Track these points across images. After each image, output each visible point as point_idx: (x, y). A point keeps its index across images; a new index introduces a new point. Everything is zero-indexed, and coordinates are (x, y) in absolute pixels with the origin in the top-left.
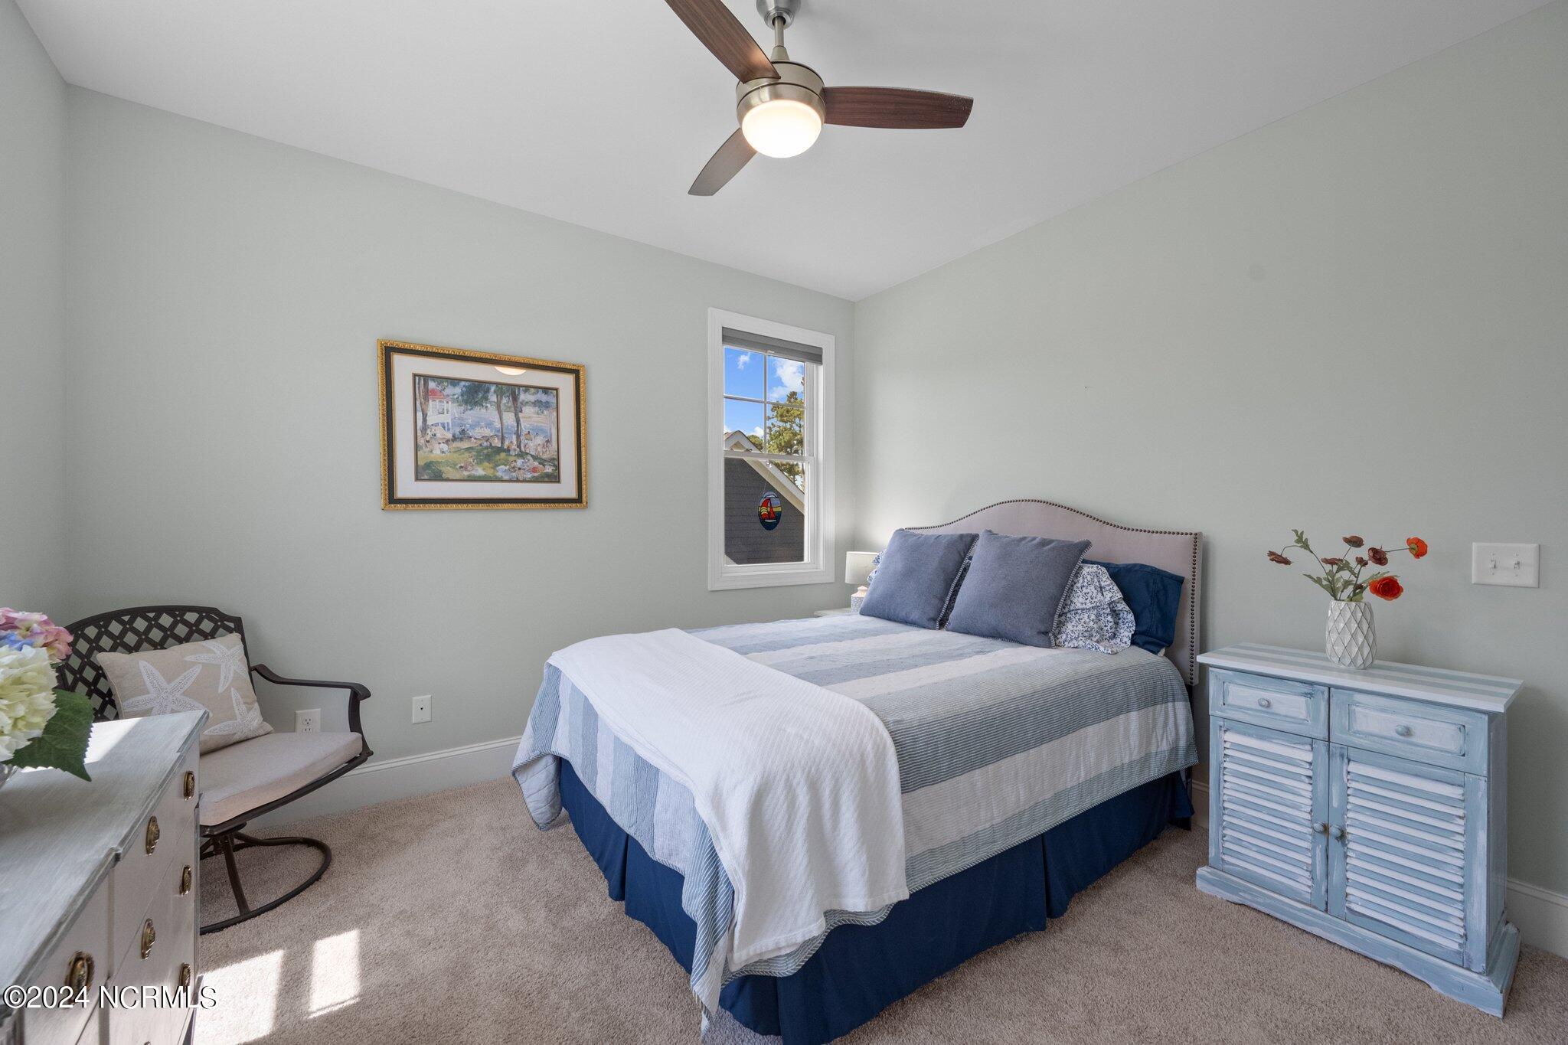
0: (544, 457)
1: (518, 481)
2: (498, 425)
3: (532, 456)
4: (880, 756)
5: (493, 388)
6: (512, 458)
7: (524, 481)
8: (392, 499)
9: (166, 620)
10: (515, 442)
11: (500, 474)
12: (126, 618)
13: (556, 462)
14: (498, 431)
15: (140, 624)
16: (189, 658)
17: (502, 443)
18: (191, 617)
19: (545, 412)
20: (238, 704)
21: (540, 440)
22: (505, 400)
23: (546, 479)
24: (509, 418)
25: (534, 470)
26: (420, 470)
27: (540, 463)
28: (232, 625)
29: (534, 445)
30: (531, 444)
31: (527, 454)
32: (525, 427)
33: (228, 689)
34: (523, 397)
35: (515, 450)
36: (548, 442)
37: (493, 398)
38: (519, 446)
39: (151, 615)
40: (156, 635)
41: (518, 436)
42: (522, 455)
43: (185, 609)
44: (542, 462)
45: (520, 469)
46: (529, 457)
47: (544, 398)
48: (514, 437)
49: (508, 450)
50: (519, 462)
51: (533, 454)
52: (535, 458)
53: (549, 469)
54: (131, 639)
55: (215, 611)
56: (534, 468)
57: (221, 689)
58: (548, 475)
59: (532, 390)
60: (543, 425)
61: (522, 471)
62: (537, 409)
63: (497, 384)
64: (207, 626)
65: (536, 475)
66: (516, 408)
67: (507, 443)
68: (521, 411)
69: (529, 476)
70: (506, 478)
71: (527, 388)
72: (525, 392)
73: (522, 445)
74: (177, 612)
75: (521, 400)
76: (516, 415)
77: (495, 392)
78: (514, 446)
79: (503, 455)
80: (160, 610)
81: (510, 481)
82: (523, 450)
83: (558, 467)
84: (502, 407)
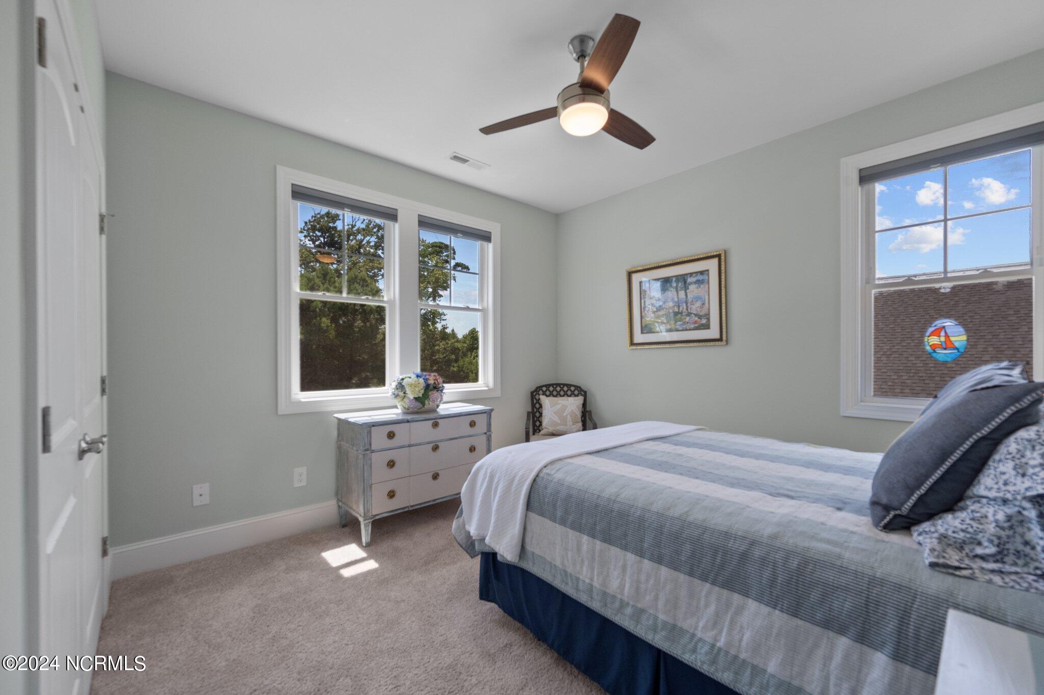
0: (701, 314)
1: (687, 330)
2: (676, 299)
3: (694, 314)
4: (521, 484)
5: (674, 279)
6: (684, 317)
7: (690, 330)
8: (632, 343)
9: (565, 389)
10: (685, 307)
11: (677, 327)
12: (555, 386)
13: (707, 316)
14: (676, 303)
15: (558, 389)
16: (559, 402)
17: (679, 309)
18: (572, 388)
19: (702, 286)
20: (569, 421)
21: (698, 304)
22: (680, 284)
23: (702, 328)
24: (682, 294)
25: (695, 322)
26: (643, 328)
27: (699, 318)
28: (583, 393)
29: (695, 308)
30: (694, 307)
31: (691, 313)
32: (690, 298)
33: (567, 415)
34: (689, 280)
35: (685, 312)
36: (703, 304)
37: (674, 285)
38: (687, 309)
39: (562, 386)
40: (555, 393)
41: (687, 303)
42: (689, 314)
43: (571, 385)
44: (700, 317)
45: (688, 323)
46: (693, 315)
47: (700, 277)
48: (684, 305)
49: (681, 313)
50: (688, 319)
51: (695, 312)
52: (696, 315)
53: (704, 321)
54: (548, 393)
55: (580, 387)
56: (696, 321)
57: (565, 414)
58: (703, 325)
59: (694, 275)
60: (700, 294)
61: (689, 324)
62: (697, 285)
63: (676, 276)
64: (576, 392)
65: (696, 325)
66: (685, 287)
67: (681, 309)
68: (688, 289)
69: (692, 326)
70: (681, 329)
71: (691, 274)
72: (690, 276)
73: (689, 308)
74: (569, 386)
75: (688, 282)
76: (686, 292)
77: (675, 281)
78: (685, 310)
79: (679, 316)
80: (564, 385)
81: (683, 330)
82: (689, 311)
83: (709, 319)
84: (679, 289)
